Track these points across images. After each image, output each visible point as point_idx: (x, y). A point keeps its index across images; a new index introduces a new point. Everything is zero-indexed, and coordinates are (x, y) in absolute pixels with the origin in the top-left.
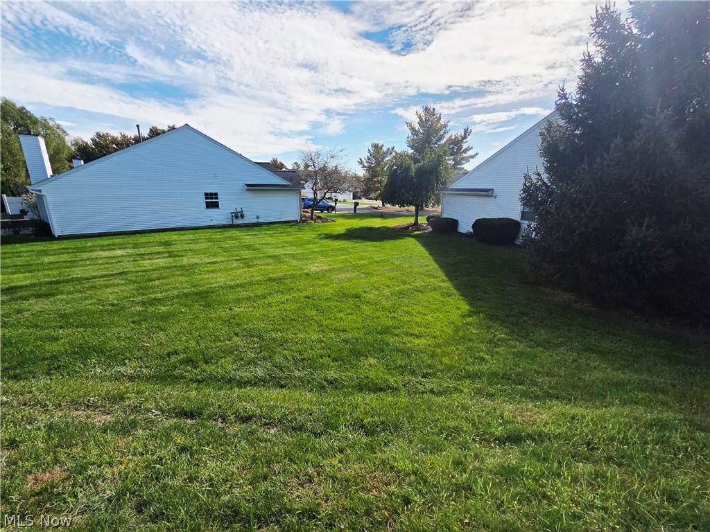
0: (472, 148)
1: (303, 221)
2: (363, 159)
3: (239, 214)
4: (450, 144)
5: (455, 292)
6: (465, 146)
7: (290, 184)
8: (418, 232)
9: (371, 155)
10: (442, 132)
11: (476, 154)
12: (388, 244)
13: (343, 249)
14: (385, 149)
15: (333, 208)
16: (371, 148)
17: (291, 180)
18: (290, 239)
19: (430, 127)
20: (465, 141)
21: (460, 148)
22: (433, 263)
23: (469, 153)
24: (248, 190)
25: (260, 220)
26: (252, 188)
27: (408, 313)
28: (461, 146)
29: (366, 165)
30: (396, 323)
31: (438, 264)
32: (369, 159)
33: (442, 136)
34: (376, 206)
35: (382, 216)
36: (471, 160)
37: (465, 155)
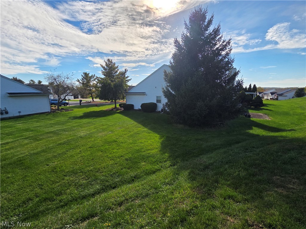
0: (129, 77)
1: (52, 112)
2: (79, 79)
3: (4, 112)
4: (121, 75)
5: (150, 131)
6: (126, 76)
7: (41, 92)
8: (118, 111)
9: (83, 77)
10: (117, 70)
11: (131, 79)
12: (110, 117)
13: (89, 123)
14: (90, 75)
15: (67, 104)
16: (83, 74)
17: (41, 90)
18: (52, 122)
19: (111, 67)
20: (126, 74)
21: (125, 76)
22: (135, 122)
23: (128, 79)
24: (10, 96)
25: (22, 114)
26: (12, 95)
27: (141, 143)
28: (125, 75)
29: (81, 82)
30: (140, 147)
31: (137, 122)
32: (83, 79)
33: (117, 71)
34: (89, 101)
35: (97, 105)
36: (129, 81)
37: (126, 79)
